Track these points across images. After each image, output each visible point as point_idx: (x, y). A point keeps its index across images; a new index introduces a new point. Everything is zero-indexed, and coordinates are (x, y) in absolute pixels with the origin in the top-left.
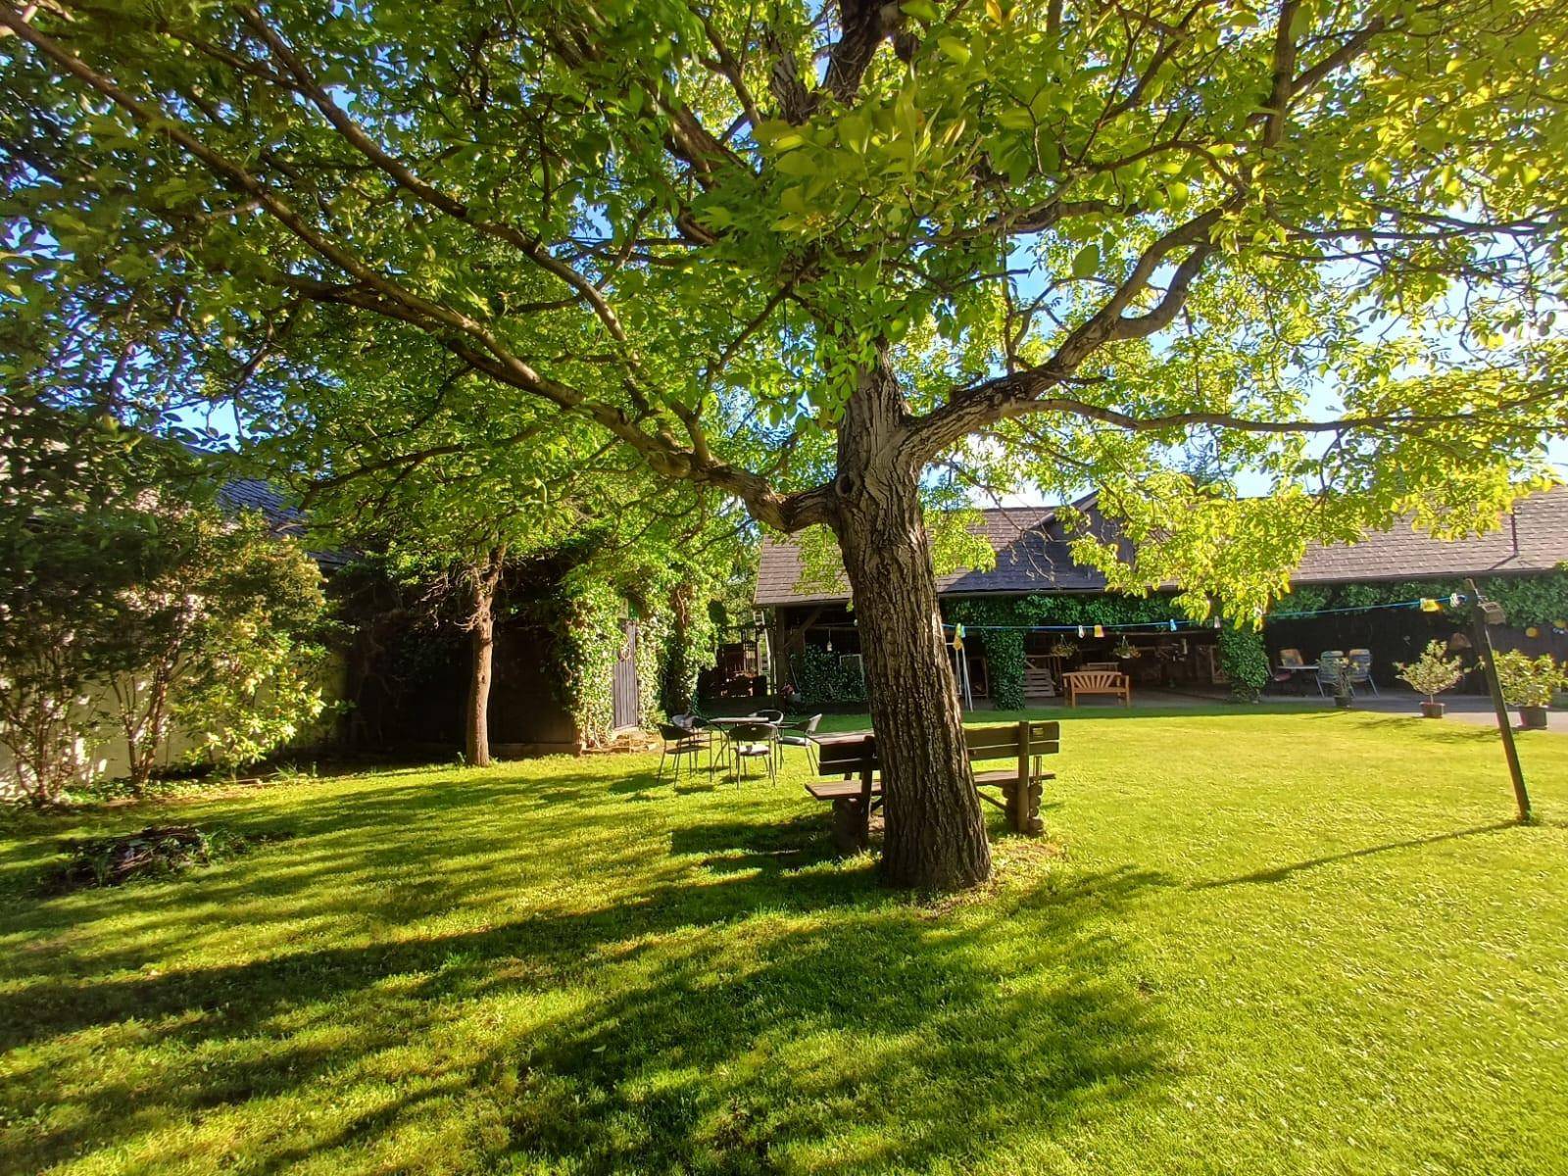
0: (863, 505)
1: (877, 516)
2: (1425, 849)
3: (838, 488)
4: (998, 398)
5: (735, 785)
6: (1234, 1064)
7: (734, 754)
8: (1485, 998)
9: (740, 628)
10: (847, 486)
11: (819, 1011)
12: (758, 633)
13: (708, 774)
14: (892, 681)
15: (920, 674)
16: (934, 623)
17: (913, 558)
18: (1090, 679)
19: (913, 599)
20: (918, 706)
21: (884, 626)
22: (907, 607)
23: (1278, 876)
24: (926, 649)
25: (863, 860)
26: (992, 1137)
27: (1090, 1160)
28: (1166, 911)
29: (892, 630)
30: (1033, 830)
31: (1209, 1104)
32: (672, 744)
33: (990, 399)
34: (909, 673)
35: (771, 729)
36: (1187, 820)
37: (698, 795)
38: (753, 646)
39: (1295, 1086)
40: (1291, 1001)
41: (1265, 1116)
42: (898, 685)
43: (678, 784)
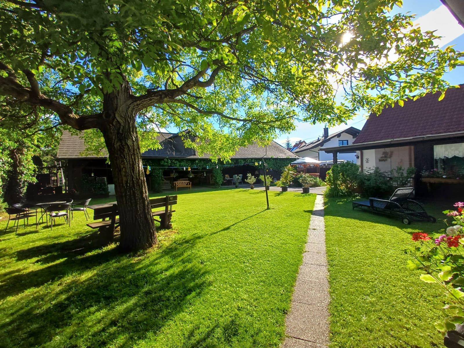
0: (114, 123)
1: (120, 128)
2: (254, 217)
3: (104, 116)
4: (163, 96)
5: (50, 229)
6: (224, 275)
7: (48, 216)
8: (266, 246)
9: (48, 168)
10: (108, 115)
11: (99, 302)
12: (58, 170)
13: (35, 226)
14: (124, 185)
15: (135, 182)
16: (140, 166)
17: (133, 144)
18: (181, 183)
19: (133, 157)
20: (134, 192)
21: (122, 166)
22: (131, 160)
23: (228, 228)
24: (137, 174)
25: (112, 246)
26: (165, 319)
27: (193, 313)
28: (205, 242)
29: (125, 168)
30: (169, 227)
31: (219, 287)
32: (14, 216)
33: (161, 95)
34: (131, 182)
35: (68, 205)
36: (208, 218)
37: (30, 236)
38: (56, 174)
39: (236, 276)
40: (234, 257)
41: (231, 285)
42: (127, 186)
43: (18, 232)
